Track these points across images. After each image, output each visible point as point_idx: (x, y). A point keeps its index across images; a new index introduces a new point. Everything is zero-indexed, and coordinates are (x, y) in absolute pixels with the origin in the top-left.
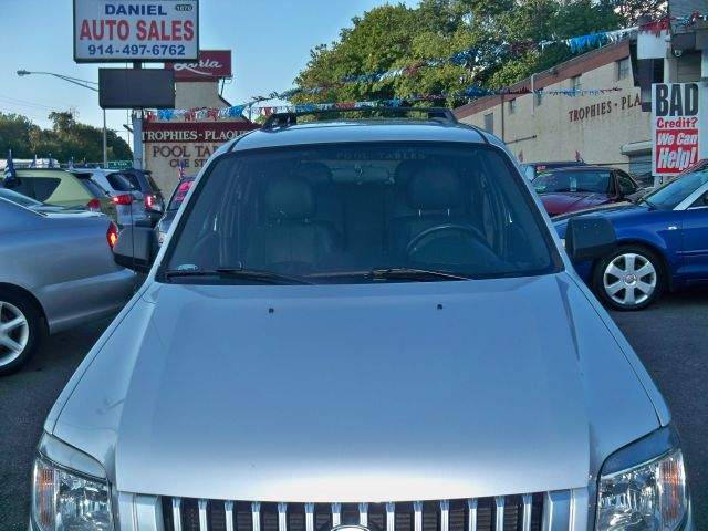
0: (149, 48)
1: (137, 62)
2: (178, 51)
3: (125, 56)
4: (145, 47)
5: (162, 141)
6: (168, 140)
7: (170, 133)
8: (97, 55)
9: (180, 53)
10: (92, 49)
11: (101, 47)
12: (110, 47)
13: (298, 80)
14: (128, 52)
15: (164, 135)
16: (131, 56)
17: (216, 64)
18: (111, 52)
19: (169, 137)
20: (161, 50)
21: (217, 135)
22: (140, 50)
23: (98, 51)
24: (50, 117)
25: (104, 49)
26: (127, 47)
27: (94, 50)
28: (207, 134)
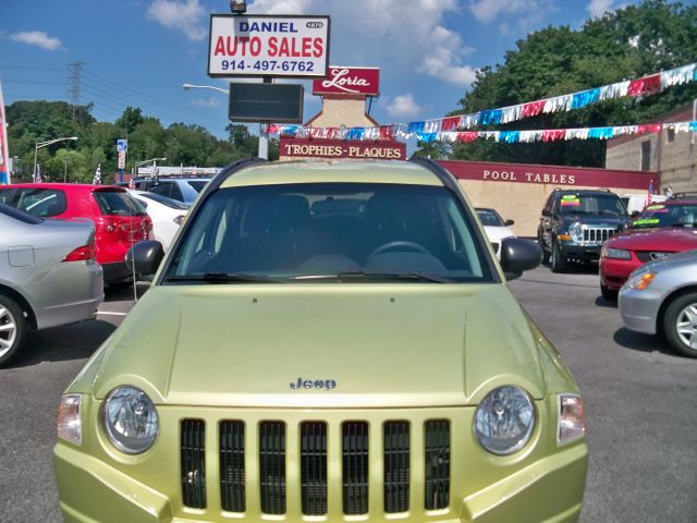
0: (280, 64)
1: (268, 78)
2: (307, 67)
3: (256, 72)
4: (275, 62)
5: (307, 155)
6: (313, 155)
7: (316, 148)
8: (230, 70)
9: (308, 70)
10: (225, 64)
11: (233, 63)
12: (242, 62)
13: (462, 101)
14: (259, 68)
15: (310, 149)
16: (261, 72)
17: (363, 82)
18: (243, 68)
19: (314, 152)
20: (291, 66)
21: (362, 151)
22: (271, 65)
23: (231, 66)
24: (227, 129)
25: (237, 64)
26: (258, 62)
27: (227, 65)
28: (352, 149)
